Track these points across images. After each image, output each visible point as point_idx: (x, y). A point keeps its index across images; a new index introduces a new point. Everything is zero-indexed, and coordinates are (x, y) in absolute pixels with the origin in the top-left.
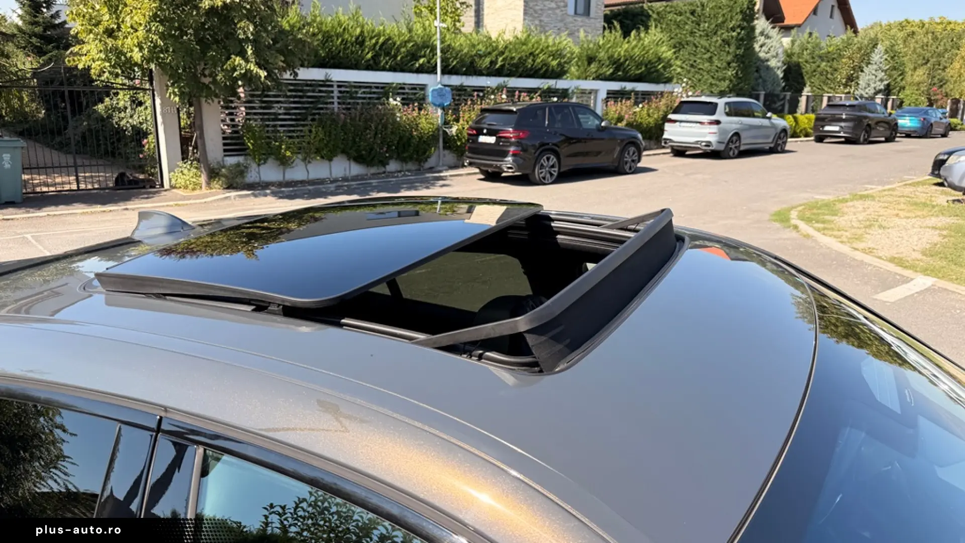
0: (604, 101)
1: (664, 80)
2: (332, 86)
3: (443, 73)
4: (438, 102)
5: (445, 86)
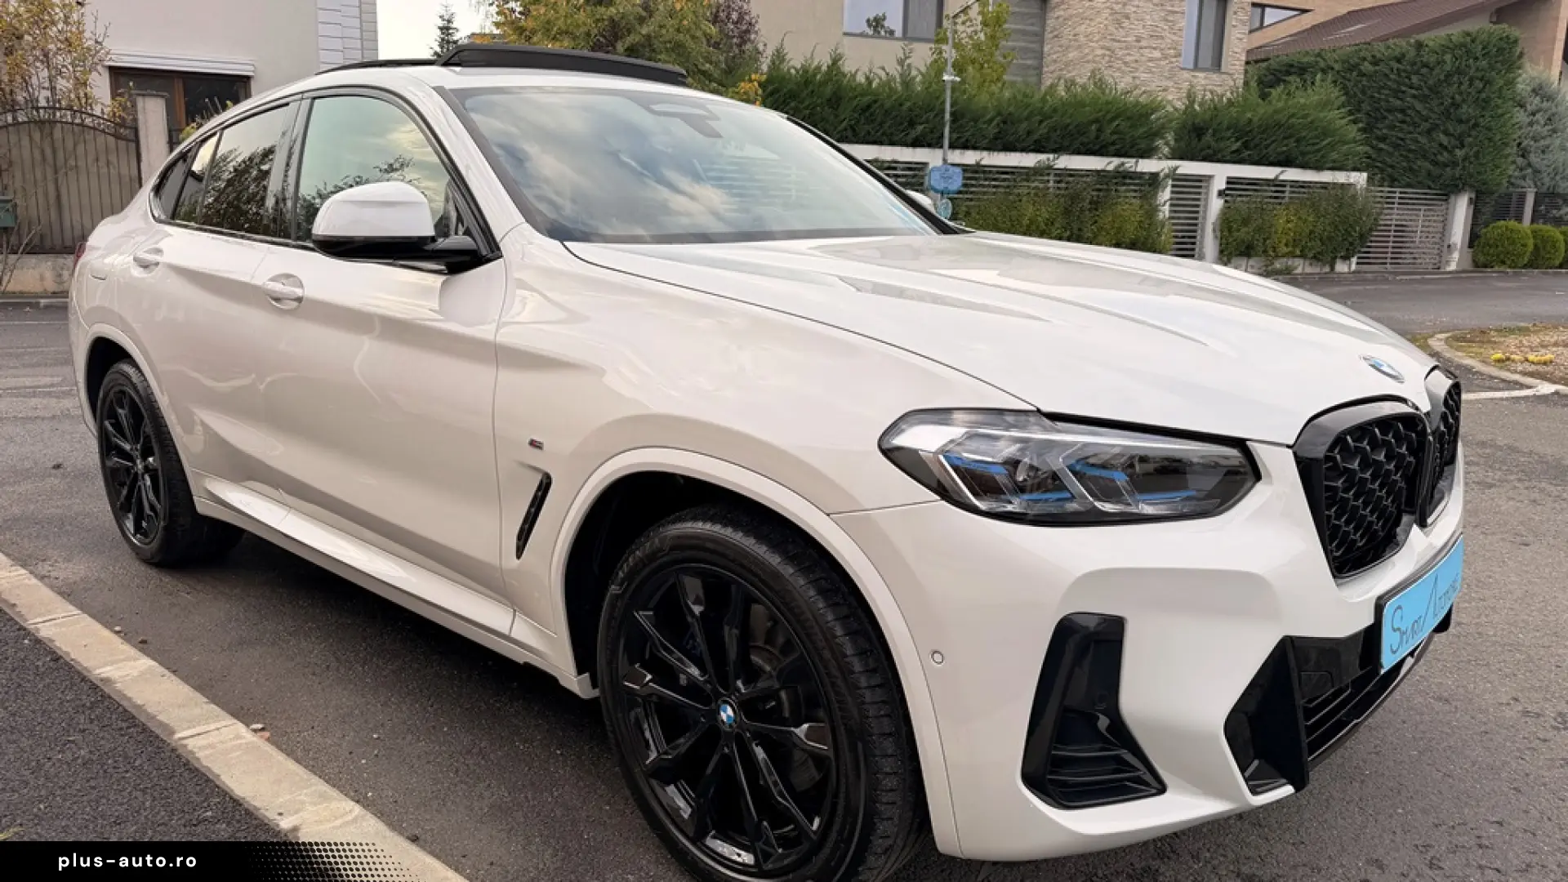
0: (1221, 193)
1: (1331, 165)
3: (952, 146)
4: (941, 186)
5: (953, 165)
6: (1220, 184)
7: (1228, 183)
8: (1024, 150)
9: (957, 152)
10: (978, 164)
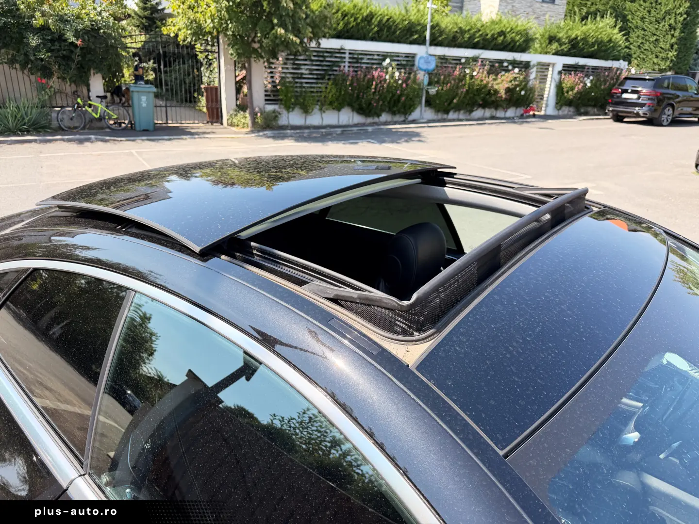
0: (560, 73)
1: (612, 58)
2: (344, 53)
3: (431, 44)
4: (424, 67)
5: (431, 55)
6: (559, 67)
7: (563, 67)
8: (467, 47)
9: (433, 48)
10: (444, 56)
